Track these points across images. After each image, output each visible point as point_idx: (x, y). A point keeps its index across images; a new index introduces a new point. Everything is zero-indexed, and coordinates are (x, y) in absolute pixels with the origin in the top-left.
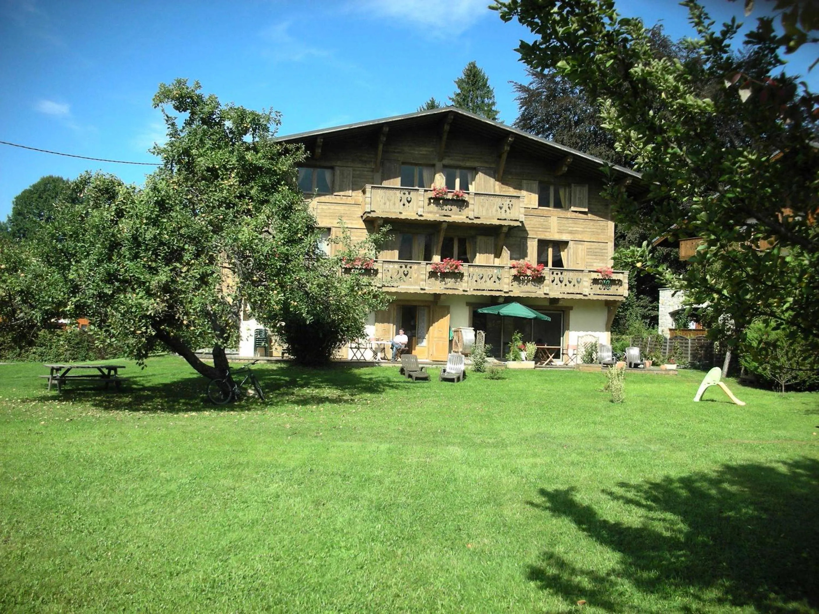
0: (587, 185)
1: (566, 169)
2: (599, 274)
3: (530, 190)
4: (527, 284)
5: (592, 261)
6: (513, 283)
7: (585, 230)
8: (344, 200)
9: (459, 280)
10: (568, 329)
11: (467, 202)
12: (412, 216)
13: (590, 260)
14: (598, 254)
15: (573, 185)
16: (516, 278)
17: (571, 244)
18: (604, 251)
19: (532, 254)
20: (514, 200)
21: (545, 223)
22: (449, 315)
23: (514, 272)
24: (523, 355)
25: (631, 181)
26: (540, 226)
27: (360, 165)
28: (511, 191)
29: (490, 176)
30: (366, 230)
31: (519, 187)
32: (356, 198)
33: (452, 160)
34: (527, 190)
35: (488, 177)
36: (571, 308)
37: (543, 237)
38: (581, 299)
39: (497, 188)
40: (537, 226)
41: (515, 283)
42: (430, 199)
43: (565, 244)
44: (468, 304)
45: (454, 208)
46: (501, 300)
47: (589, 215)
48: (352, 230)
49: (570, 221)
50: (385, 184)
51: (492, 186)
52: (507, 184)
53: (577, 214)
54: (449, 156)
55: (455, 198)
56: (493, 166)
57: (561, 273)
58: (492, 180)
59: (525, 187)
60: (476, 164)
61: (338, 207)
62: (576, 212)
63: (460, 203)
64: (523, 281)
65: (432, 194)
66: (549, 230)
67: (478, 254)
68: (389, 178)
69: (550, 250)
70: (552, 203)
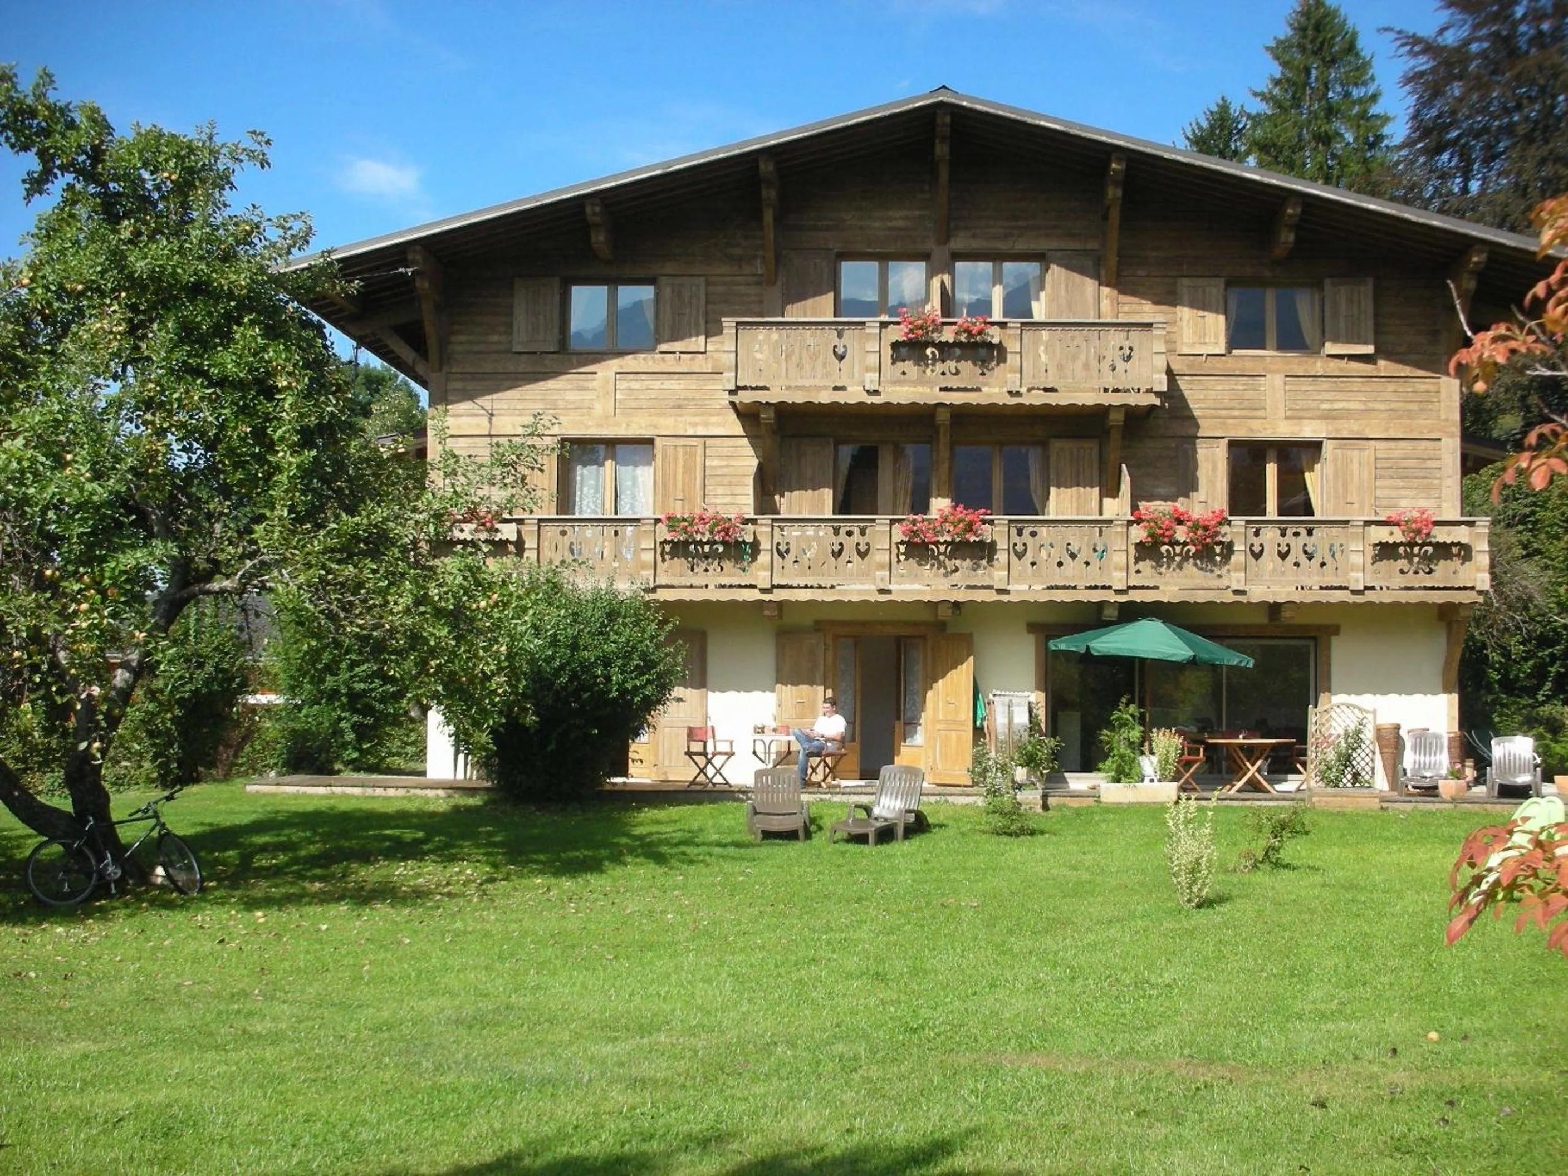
0: (1370, 282)
1: (1292, 237)
2: (1395, 529)
3: (1200, 304)
4: (1180, 566)
5: (1393, 494)
6: (1141, 565)
7: (1371, 405)
8: (686, 364)
9: (984, 562)
10: (1329, 690)
11: (1000, 348)
12: (854, 395)
13: (1386, 493)
14: (1409, 473)
15: (1327, 281)
16: (1146, 551)
17: (1328, 447)
18: (1430, 464)
19: (1212, 483)
20: (1135, 335)
21: (1249, 394)
22: (971, 659)
23: (1138, 534)
24: (1148, 765)
25: (1484, 257)
26: (1234, 404)
27: (724, 269)
28: (1146, 310)
29: (1082, 271)
30: (745, 441)
31: (1169, 298)
32: (716, 355)
33: (974, 236)
34: (1192, 305)
35: (1077, 277)
36: (1335, 630)
37: (1242, 433)
38: (1343, 604)
39: (1105, 304)
40: (1226, 403)
41: (1146, 566)
42: (895, 346)
43: (1314, 448)
44: (1033, 627)
45: (967, 367)
46: (1110, 613)
47: (1382, 363)
48: (709, 441)
49: (1325, 384)
50: (794, 313)
51: (1090, 300)
52: (1134, 293)
53: (1343, 364)
54: (966, 228)
55: (963, 338)
56: (1093, 245)
57: (1310, 533)
58: (1090, 284)
59: (1186, 298)
60: (1042, 245)
61: (672, 384)
62: (1341, 357)
63: (983, 352)
64: (1171, 559)
65: (897, 334)
66: (1260, 413)
67: (1053, 490)
68: (801, 296)
69: (1271, 470)
70: (1271, 336)
